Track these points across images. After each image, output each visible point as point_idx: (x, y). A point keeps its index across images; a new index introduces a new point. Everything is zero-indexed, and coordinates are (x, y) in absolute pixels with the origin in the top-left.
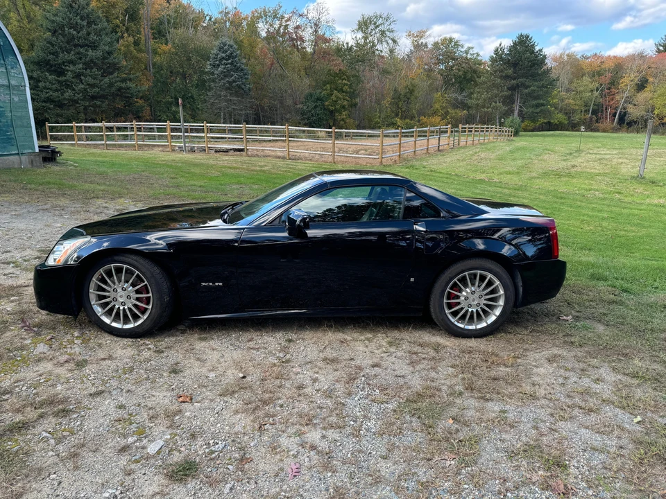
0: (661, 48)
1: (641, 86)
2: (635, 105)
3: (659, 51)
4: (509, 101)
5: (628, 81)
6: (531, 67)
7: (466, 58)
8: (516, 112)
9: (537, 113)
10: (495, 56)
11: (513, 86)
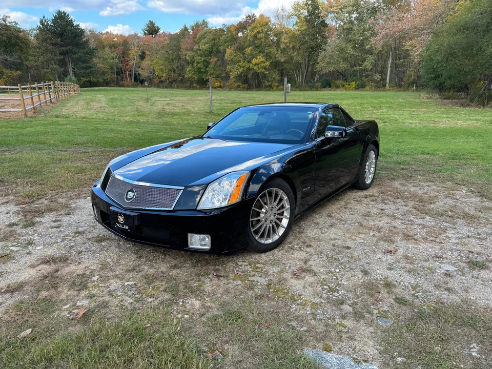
0: (146, 32)
1: (142, 57)
2: (142, 69)
3: (145, 34)
4: (63, 63)
5: (134, 52)
6: (74, 37)
7: (6, 25)
8: (71, 72)
9: (88, 73)
10: (41, 26)
11: (63, 51)
